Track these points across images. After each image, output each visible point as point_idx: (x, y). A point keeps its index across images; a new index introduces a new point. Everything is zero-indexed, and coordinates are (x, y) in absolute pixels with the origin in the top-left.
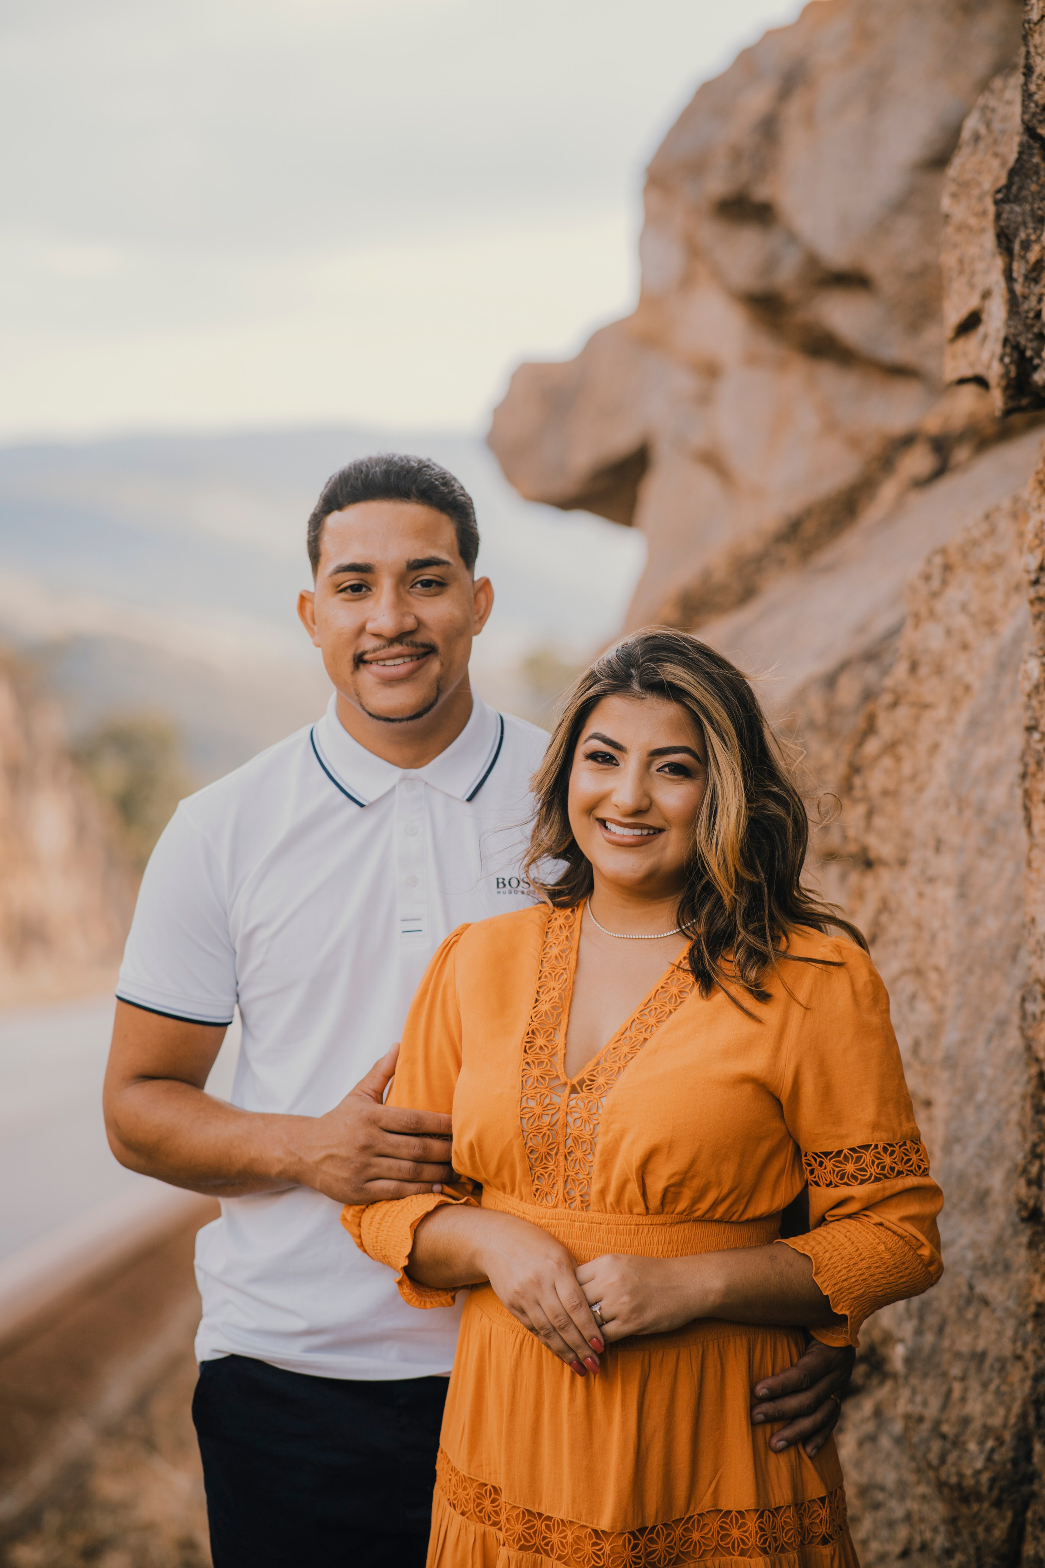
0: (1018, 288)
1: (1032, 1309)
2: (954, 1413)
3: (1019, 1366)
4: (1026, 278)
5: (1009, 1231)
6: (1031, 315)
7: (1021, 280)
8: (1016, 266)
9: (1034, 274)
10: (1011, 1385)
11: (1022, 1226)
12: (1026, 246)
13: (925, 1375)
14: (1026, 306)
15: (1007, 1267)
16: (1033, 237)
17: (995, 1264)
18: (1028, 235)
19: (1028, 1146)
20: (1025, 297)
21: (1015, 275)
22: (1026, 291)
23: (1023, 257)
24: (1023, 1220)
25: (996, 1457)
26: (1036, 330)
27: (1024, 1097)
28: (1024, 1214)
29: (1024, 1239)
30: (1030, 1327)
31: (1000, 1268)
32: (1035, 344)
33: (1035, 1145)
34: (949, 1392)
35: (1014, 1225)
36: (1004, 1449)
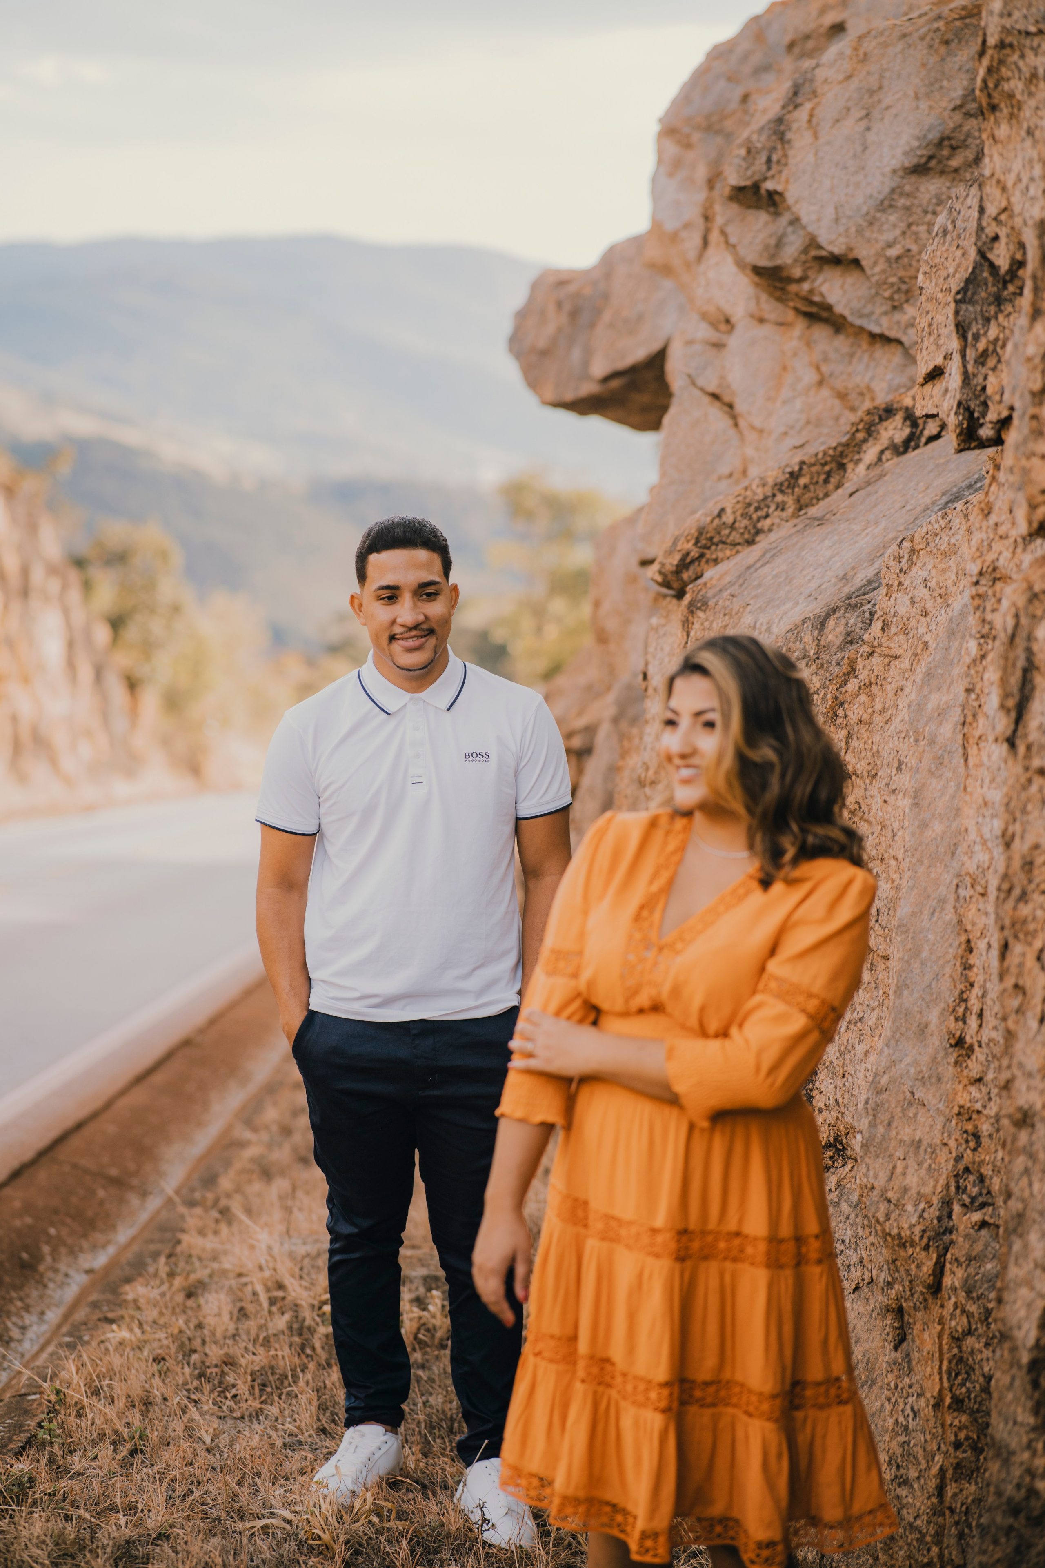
0: (970, 368)
1: (956, 1110)
2: (896, 1183)
3: (945, 1150)
4: (976, 361)
5: (942, 1054)
6: (979, 388)
7: (972, 362)
8: (968, 351)
9: (982, 360)
10: (940, 1164)
11: (951, 1050)
12: (976, 337)
13: (877, 1156)
14: (975, 382)
15: (939, 1080)
16: (982, 332)
17: (930, 1078)
18: (978, 330)
19: (957, 993)
20: (975, 375)
21: (968, 358)
22: (976, 371)
23: (974, 346)
24: (951, 1046)
25: (926, 1215)
26: (982, 399)
27: (954, 957)
28: (953, 1042)
29: (952, 1060)
30: (954, 1122)
31: (933, 1080)
32: (981, 409)
33: (962, 992)
34: (894, 1167)
35: (946, 1049)
36: (932, 1209)
